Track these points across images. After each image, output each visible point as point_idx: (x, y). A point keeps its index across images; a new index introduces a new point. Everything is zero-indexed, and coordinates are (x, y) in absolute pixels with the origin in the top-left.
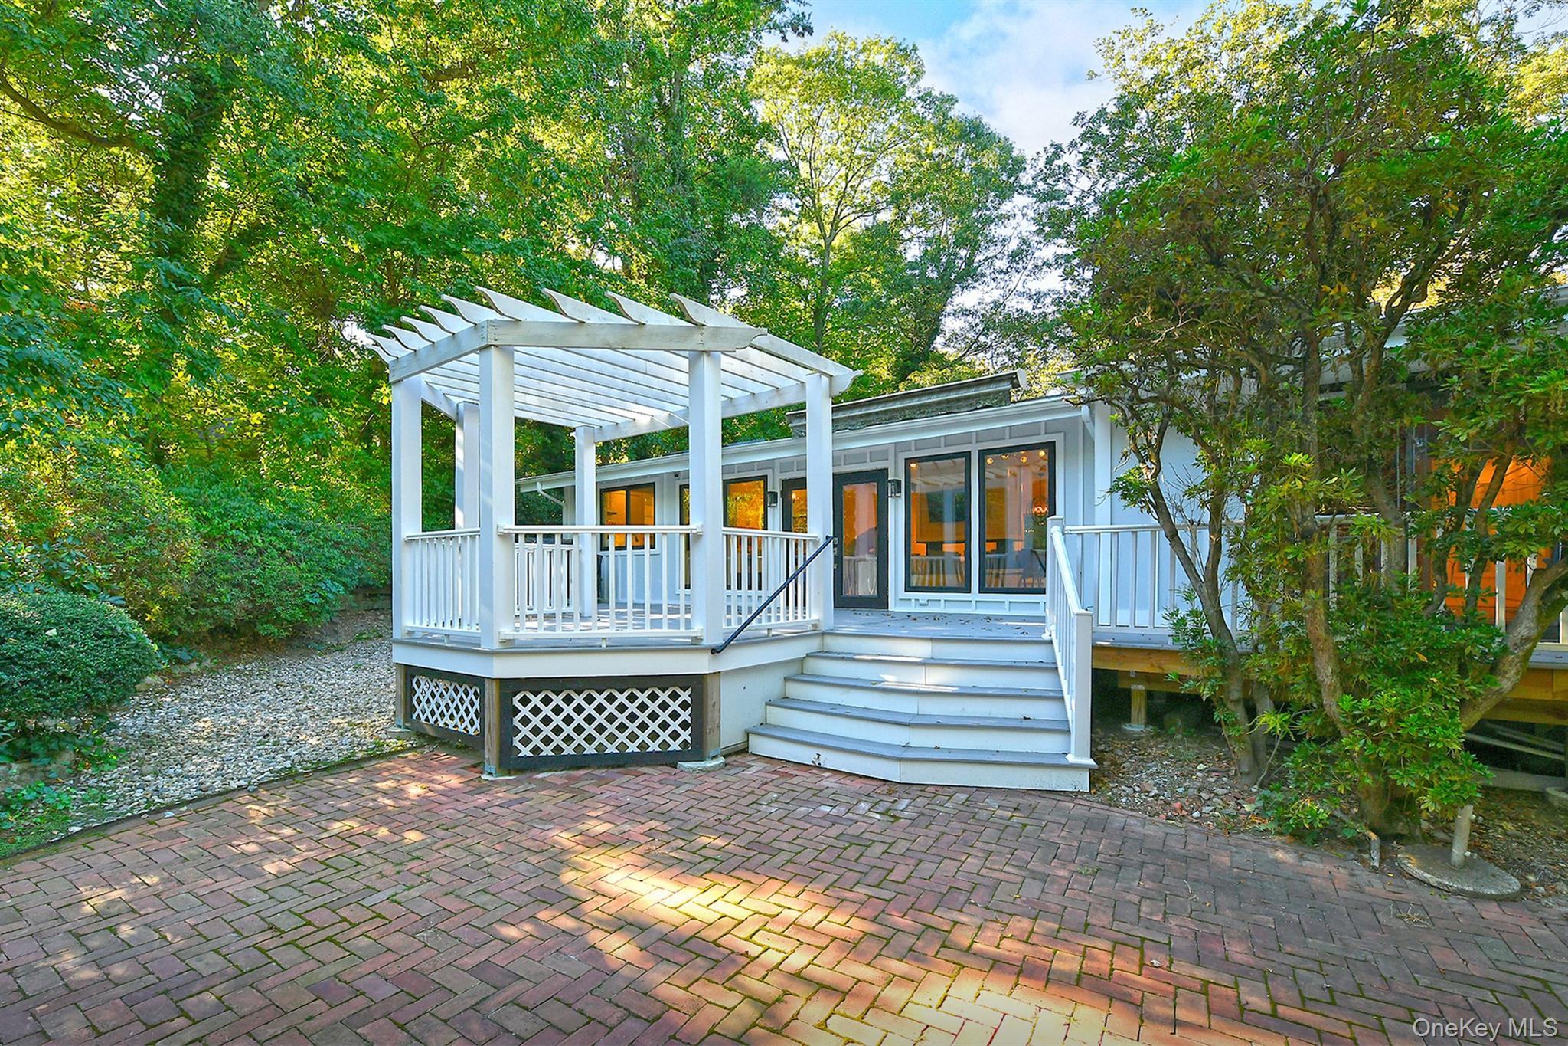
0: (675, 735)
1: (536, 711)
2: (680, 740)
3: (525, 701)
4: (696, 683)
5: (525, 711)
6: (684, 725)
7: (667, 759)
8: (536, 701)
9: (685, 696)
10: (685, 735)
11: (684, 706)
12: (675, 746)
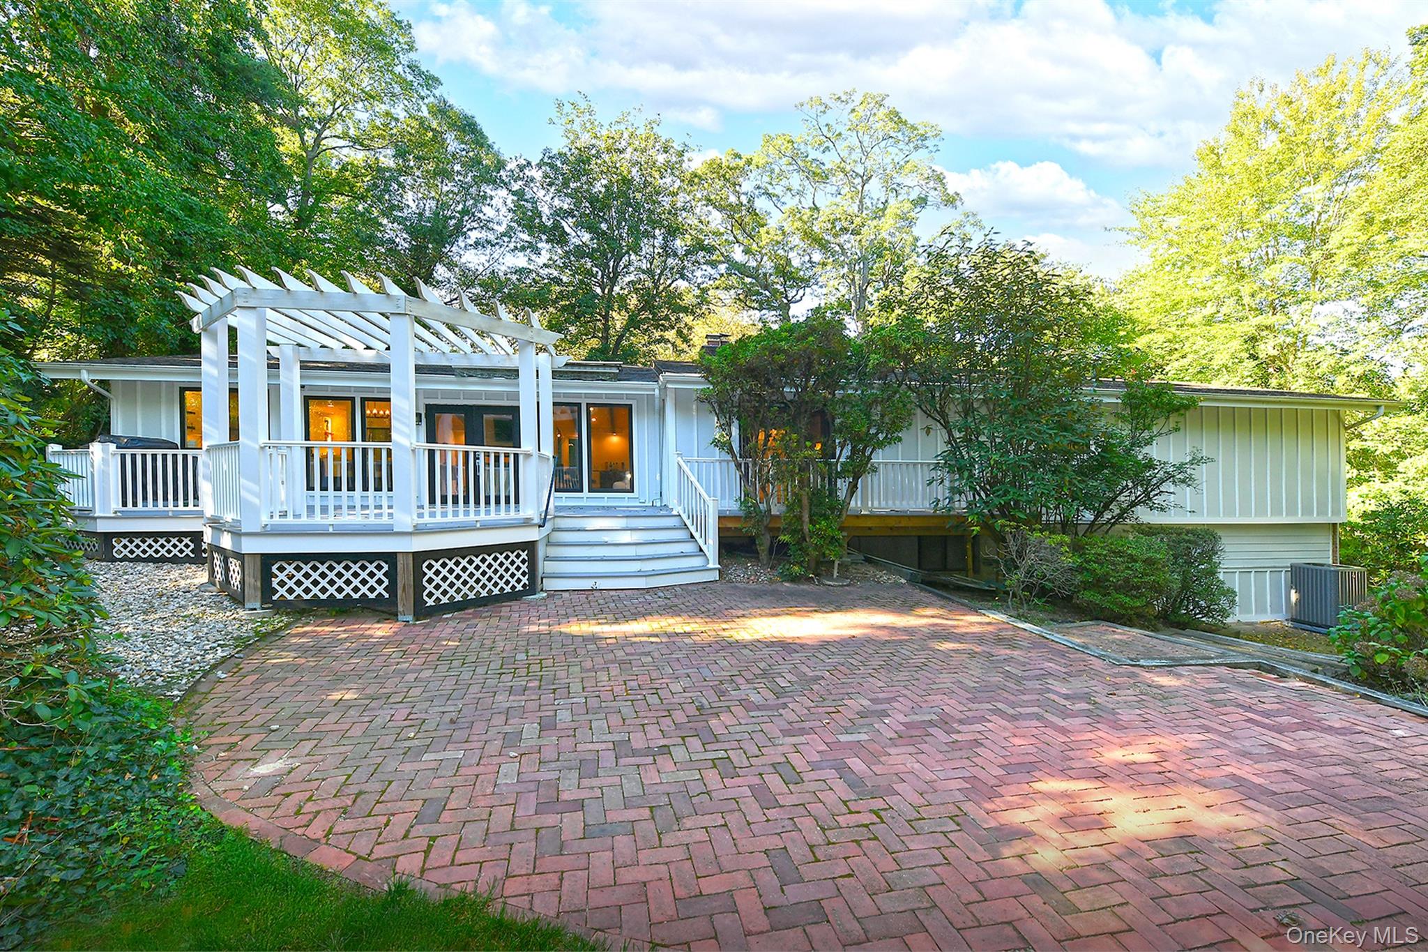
0: (519, 581)
1: (437, 573)
2: (522, 583)
3: (430, 567)
4: (530, 546)
5: (430, 574)
6: (524, 574)
7: (515, 596)
8: (437, 566)
9: (524, 555)
10: (525, 580)
11: (523, 562)
12: (519, 587)
